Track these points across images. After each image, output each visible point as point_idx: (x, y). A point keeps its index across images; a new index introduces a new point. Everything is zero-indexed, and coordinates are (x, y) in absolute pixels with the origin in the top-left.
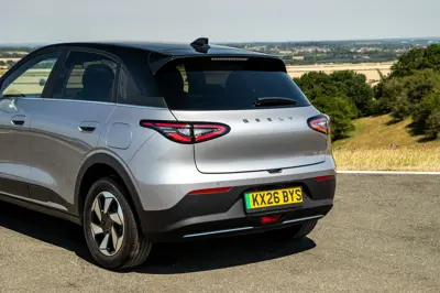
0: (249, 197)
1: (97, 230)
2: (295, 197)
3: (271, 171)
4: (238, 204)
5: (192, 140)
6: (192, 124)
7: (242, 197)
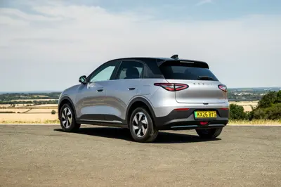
0: (196, 113)
1: (136, 128)
2: (213, 115)
3: (204, 104)
4: (192, 116)
5: (175, 90)
6: (175, 84)
7: (193, 113)
